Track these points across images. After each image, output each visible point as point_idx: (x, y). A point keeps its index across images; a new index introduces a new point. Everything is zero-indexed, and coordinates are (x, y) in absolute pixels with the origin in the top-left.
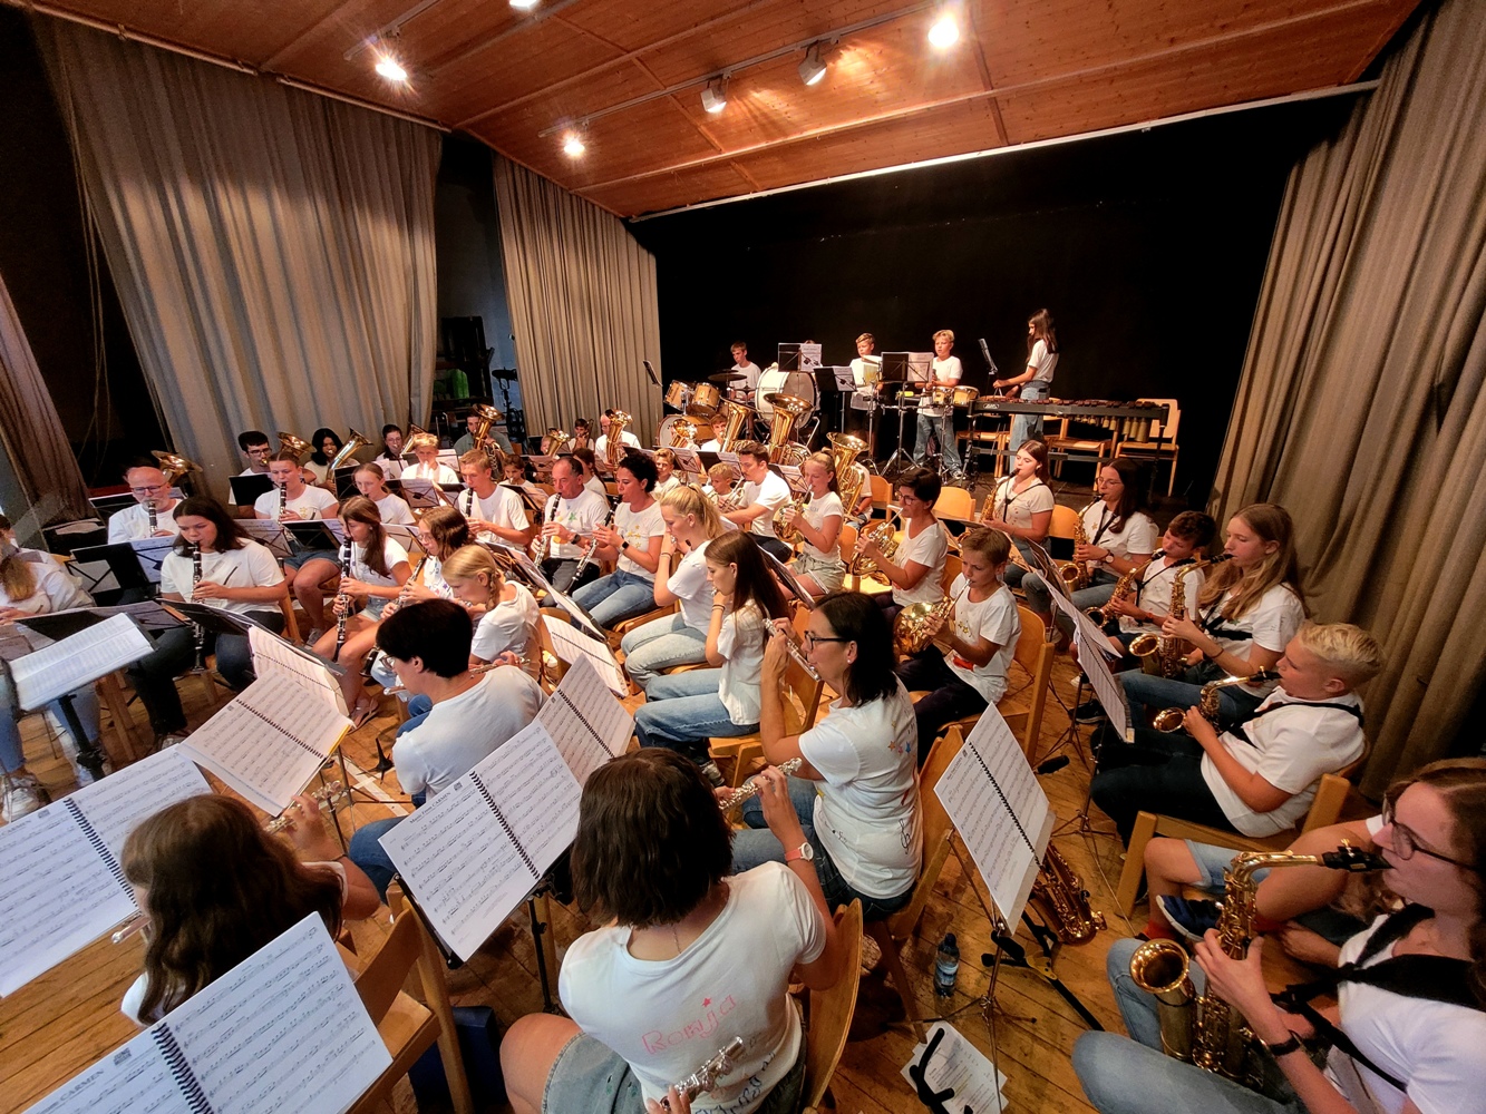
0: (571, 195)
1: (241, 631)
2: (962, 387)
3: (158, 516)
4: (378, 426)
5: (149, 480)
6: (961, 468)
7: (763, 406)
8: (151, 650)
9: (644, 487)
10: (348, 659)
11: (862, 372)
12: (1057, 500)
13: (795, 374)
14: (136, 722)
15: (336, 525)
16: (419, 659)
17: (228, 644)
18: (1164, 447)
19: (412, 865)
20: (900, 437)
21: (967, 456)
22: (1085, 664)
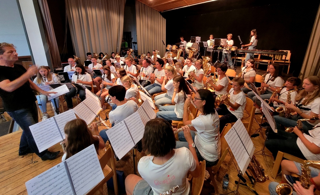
0: (150, 8)
1: (84, 90)
2: (233, 47)
3: (72, 67)
4: (111, 53)
5: (72, 60)
6: (233, 65)
7: (187, 50)
8: (69, 91)
9: (161, 66)
10: (102, 97)
11: (210, 43)
12: (257, 74)
13: (194, 43)
14: (65, 105)
15: (102, 71)
16: (115, 97)
17: (82, 92)
18: (286, 62)
19: (111, 138)
20: (218, 57)
21: (234, 62)
22: (264, 112)
